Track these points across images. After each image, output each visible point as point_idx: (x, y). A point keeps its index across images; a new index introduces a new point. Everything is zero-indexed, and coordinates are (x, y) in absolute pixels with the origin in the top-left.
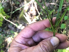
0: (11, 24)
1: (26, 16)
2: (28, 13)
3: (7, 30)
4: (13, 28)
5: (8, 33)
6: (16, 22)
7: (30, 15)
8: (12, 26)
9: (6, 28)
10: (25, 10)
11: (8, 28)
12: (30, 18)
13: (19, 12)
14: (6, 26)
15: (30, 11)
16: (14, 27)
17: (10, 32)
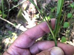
1: (25, 15)
2: (27, 11)
3: (5, 30)
4: (11, 28)
5: (5, 33)
6: (14, 21)
7: (29, 13)
8: (9, 26)
9: (3, 28)
10: (23, 8)
11: (6, 28)
12: (30, 17)
13: (17, 10)
14: (4, 26)
15: (29, 9)
17: (8, 33)
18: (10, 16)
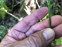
0: (12, 17)
1: (26, 10)
3: (9, 23)
4: (14, 21)
5: (10, 25)
6: (17, 15)
8: (13, 19)
9: (8, 21)
10: (25, 4)
11: (10, 21)
12: (30, 12)
13: (20, 6)
15: (30, 5)
16: (16, 20)
17: (12, 25)
18: (14, 11)
